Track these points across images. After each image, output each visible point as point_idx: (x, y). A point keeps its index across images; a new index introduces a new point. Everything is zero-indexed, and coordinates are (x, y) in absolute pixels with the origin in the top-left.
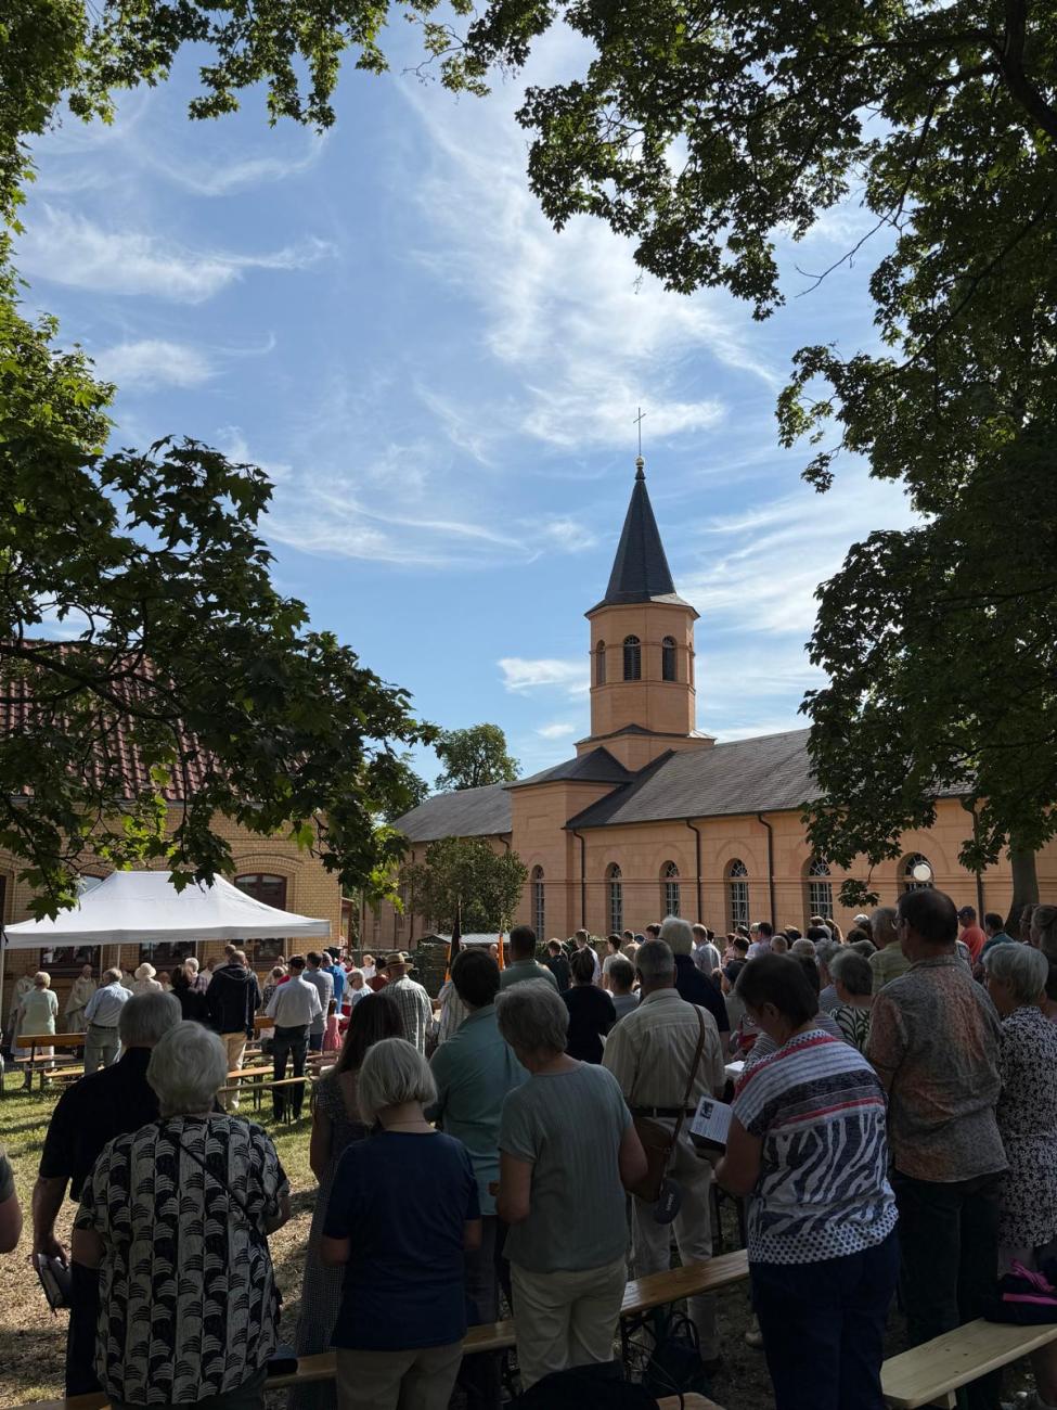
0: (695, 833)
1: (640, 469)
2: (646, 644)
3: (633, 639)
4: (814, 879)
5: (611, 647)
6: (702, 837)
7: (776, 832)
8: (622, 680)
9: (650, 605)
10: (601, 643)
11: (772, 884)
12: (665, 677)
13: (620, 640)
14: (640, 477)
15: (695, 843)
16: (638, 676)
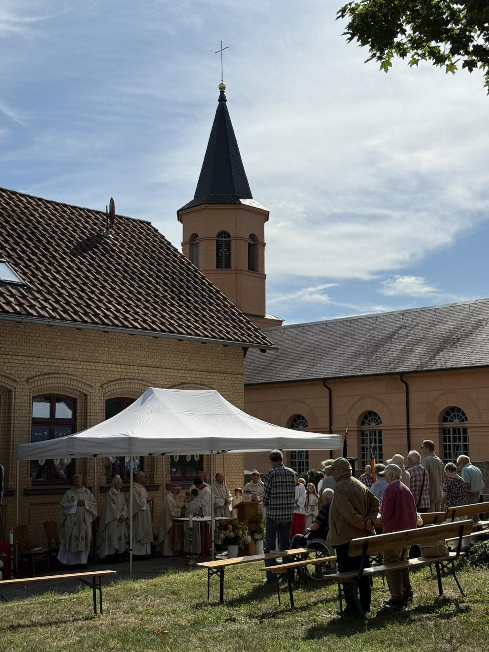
0: (327, 390)
1: (222, 93)
2: (236, 239)
3: (224, 234)
4: (447, 425)
5: (206, 239)
6: (334, 394)
7: (411, 389)
8: (215, 268)
9: (239, 206)
10: (195, 236)
11: (408, 429)
12: (250, 268)
13: (215, 235)
14: (222, 99)
15: (328, 399)
16: (228, 265)
